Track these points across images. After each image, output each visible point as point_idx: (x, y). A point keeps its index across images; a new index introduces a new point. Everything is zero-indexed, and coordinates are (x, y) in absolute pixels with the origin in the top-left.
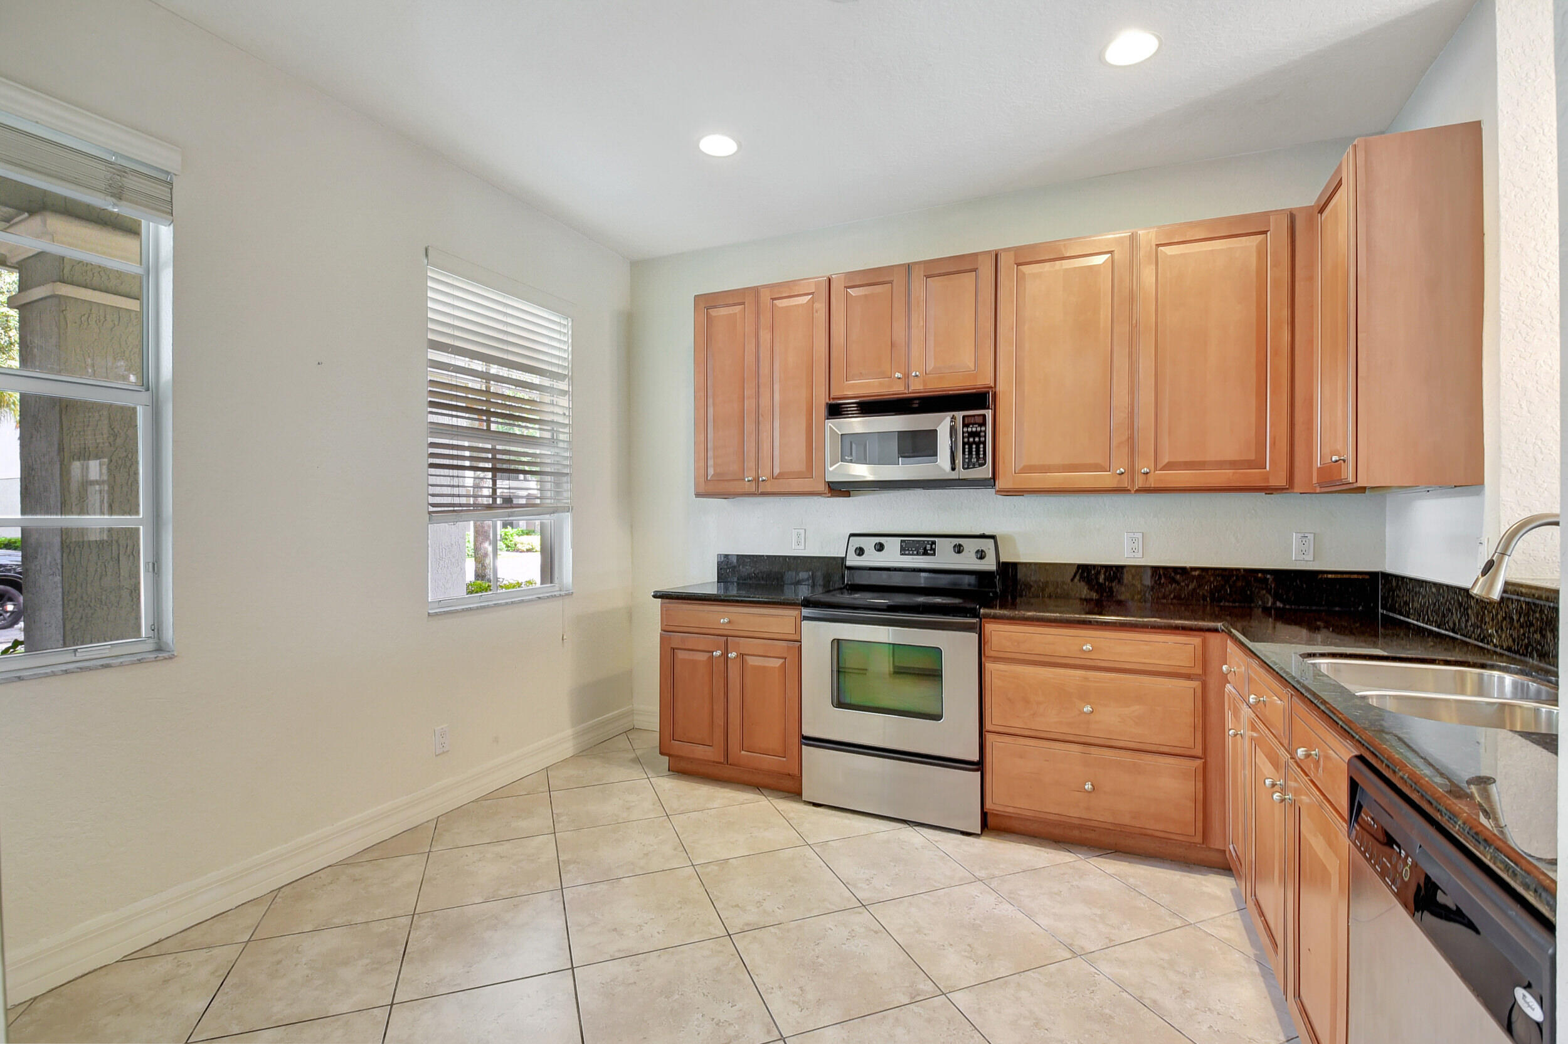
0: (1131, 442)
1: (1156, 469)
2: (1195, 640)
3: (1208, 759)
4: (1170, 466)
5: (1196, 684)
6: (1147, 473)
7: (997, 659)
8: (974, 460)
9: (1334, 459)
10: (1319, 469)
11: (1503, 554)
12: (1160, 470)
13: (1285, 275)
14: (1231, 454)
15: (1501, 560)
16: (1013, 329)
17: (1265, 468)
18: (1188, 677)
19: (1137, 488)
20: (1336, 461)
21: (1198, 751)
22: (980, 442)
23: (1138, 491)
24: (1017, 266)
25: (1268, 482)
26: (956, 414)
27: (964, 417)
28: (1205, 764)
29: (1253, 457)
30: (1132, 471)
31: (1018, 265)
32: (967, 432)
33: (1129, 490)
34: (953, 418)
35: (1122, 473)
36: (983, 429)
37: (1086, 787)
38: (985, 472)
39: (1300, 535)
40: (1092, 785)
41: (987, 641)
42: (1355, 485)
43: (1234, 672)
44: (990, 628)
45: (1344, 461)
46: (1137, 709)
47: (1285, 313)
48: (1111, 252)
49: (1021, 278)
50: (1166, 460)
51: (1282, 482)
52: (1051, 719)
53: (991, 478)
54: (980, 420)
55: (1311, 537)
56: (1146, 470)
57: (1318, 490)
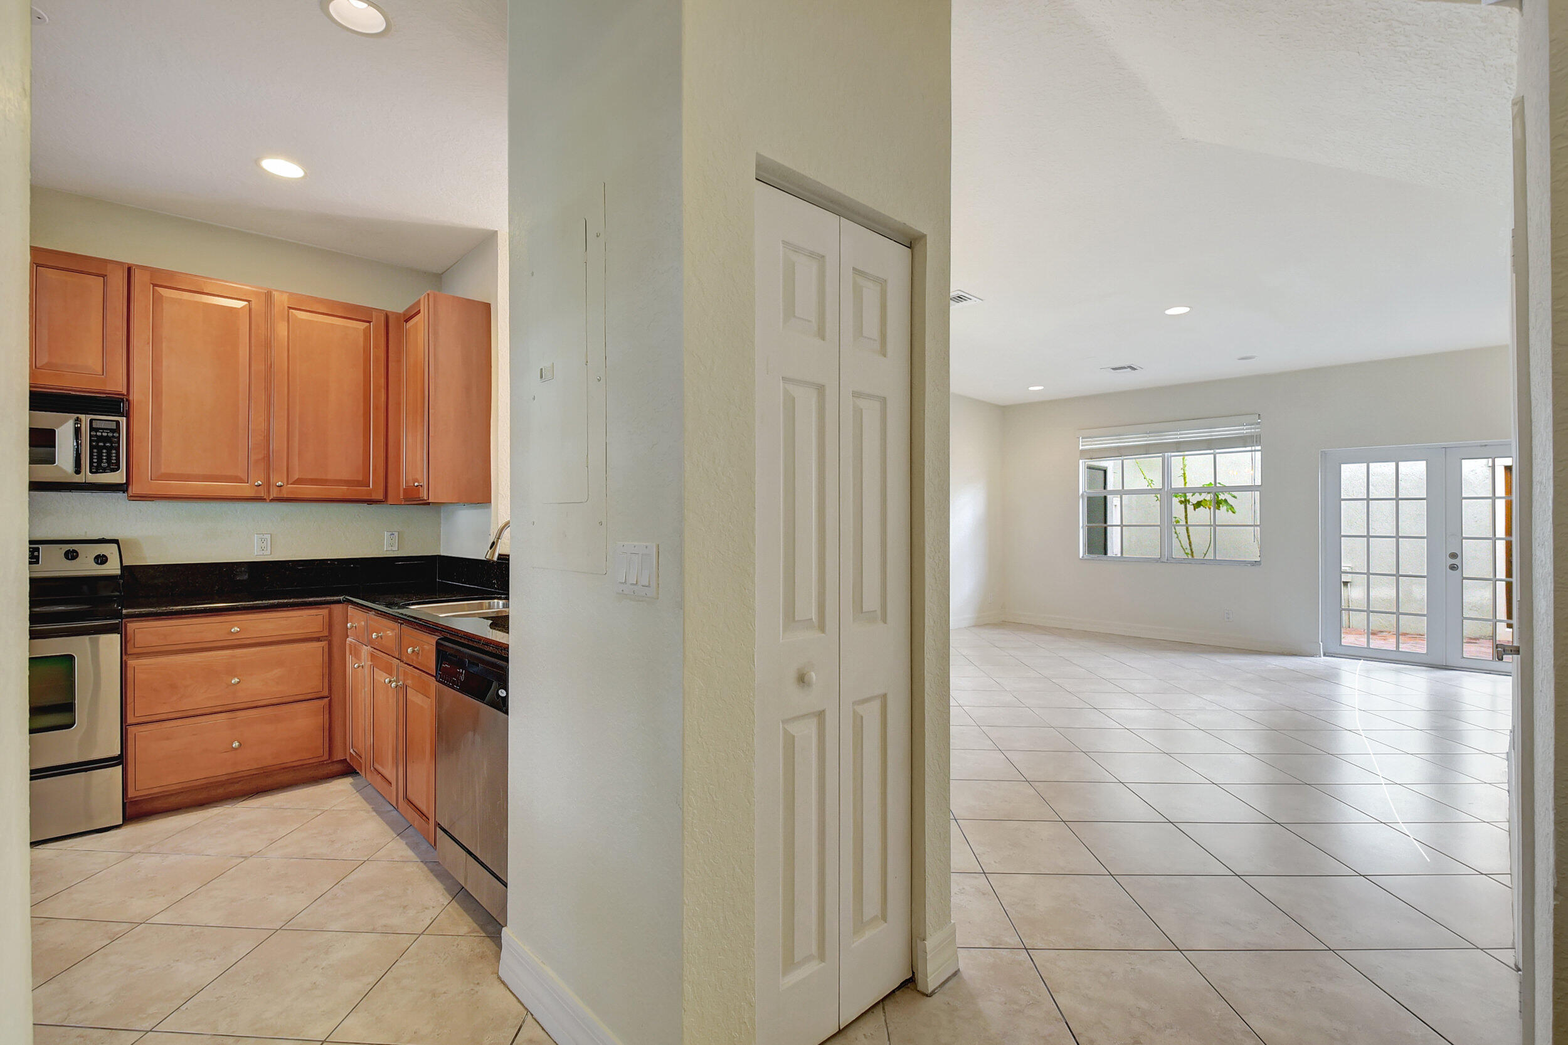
0: (267, 459)
1: (288, 484)
2: (323, 612)
3: (333, 696)
4: (299, 481)
5: (324, 644)
6: (281, 486)
7: (139, 655)
8: (104, 465)
9: (416, 484)
10: (404, 489)
11: (498, 538)
12: (291, 484)
13: (383, 356)
14: (345, 476)
15: (497, 541)
16: (149, 343)
17: (369, 486)
18: (318, 639)
19: (272, 497)
20: (417, 486)
21: (326, 693)
22: (111, 448)
23: (273, 500)
24: (153, 286)
25: (371, 496)
26: (82, 417)
27: (91, 421)
28: (330, 701)
29: (361, 479)
30: (268, 483)
31: (155, 285)
32: (96, 436)
33: (265, 499)
34: (78, 420)
35: (260, 485)
36: (116, 435)
37: (234, 745)
38: (118, 477)
39: (389, 533)
40: (239, 742)
41: (130, 640)
42: (428, 501)
43: (356, 627)
44: (132, 626)
45: (421, 486)
46: (278, 672)
47: (383, 381)
48: (248, 301)
49: (157, 300)
50: (296, 477)
51: (381, 497)
52: (201, 697)
53: (125, 484)
54: (114, 426)
55: (396, 534)
56: (280, 483)
57: (403, 503)
